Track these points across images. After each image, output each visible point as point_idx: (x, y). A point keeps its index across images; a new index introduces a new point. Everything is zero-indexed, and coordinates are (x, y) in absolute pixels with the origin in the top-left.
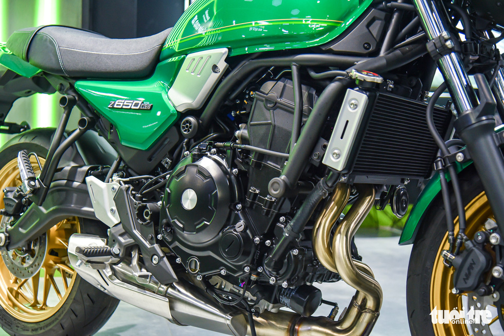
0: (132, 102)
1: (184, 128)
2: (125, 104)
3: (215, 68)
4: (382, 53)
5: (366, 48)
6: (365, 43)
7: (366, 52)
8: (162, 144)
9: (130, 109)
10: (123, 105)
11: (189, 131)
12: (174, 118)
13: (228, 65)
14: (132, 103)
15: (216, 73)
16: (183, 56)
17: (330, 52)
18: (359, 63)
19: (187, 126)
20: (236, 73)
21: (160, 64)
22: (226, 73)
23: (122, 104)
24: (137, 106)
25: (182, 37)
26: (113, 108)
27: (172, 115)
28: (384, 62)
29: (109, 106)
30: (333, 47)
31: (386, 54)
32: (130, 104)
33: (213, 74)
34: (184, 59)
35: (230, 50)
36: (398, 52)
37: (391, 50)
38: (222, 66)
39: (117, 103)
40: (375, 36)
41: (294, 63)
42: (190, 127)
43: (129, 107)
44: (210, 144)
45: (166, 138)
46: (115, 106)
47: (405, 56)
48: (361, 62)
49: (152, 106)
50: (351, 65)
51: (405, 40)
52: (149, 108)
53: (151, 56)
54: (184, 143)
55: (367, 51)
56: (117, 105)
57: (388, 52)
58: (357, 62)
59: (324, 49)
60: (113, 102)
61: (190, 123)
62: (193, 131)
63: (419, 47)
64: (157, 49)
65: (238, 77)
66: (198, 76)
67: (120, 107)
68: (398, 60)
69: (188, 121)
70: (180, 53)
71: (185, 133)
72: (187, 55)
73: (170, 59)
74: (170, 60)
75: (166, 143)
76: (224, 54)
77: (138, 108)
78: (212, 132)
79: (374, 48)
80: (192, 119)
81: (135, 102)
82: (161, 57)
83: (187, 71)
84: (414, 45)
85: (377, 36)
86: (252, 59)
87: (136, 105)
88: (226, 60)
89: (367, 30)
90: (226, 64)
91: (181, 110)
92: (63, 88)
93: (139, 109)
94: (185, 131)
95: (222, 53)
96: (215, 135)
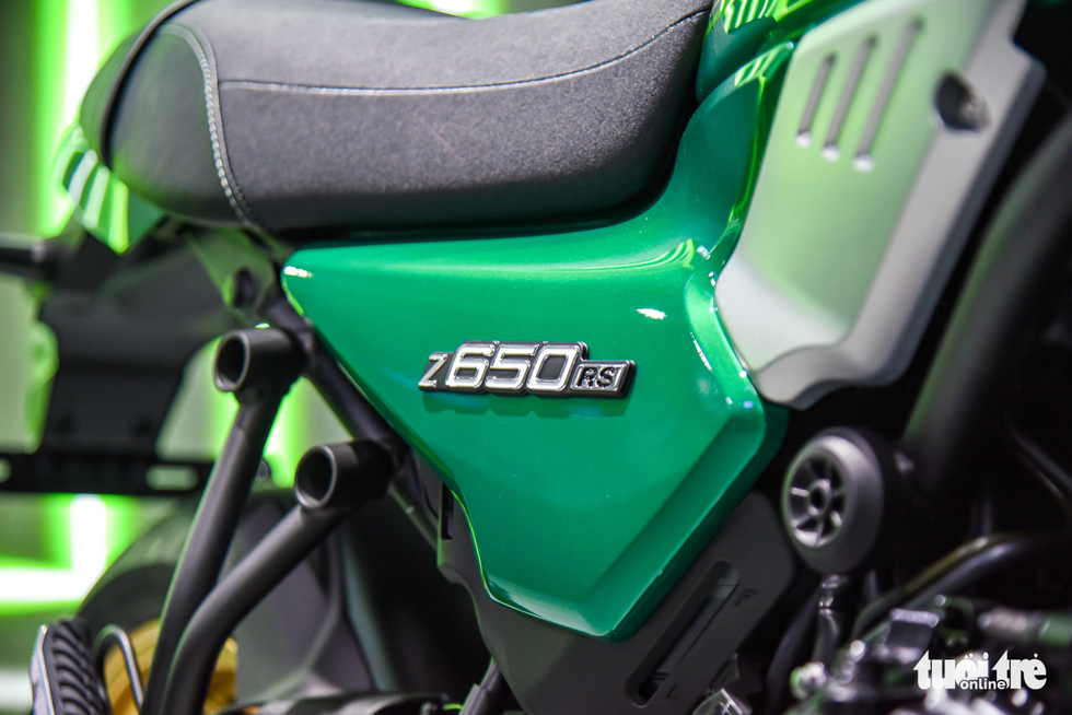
0: (530, 351)
1: (799, 506)
2: (498, 364)
3: (954, 96)
8: (703, 602)
9: (524, 392)
10: (489, 372)
11: (828, 528)
12: (748, 450)
13: (1041, 70)
14: (532, 358)
15: (967, 129)
19: (817, 498)
23: (481, 366)
24: (555, 376)
26: (442, 389)
27: (736, 424)
29: (425, 382)
32: (522, 367)
34: (784, 64)
39: (457, 364)
42: (837, 505)
43: (515, 384)
44: (953, 619)
45: (722, 569)
46: (452, 382)
49: (630, 373)
52: (614, 387)
54: (823, 594)
56: (461, 373)
60: (441, 358)
61: (836, 479)
62: (853, 527)
66: (861, 166)
67: (474, 383)
69: (825, 467)
71: (808, 538)
73: (740, 73)
74: (738, 78)
75: (724, 592)
77: (558, 385)
78: (987, 524)
80: (845, 451)
81: (546, 352)
83: (803, 141)
87: (551, 369)
88: (1022, 35)
90: (1025, 60)
91: (784, 389)
92: (248, 292)
93: (566, 395)
94: (809, 526)
96: (998, 552)
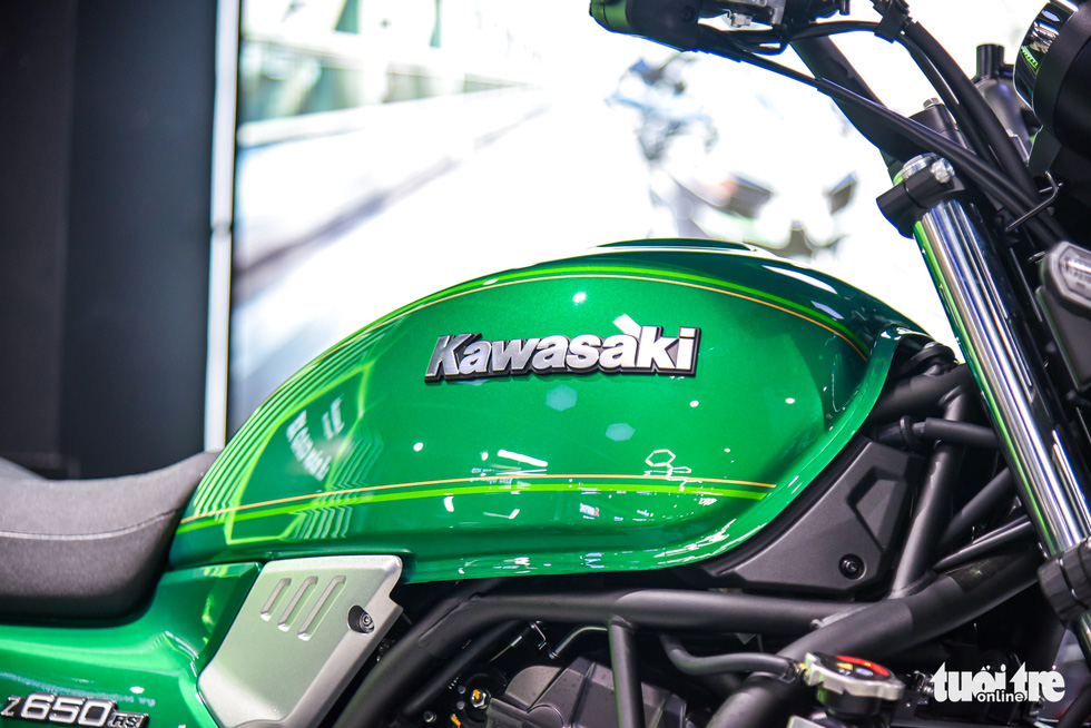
0: (79, 702)
2: (57, 707)
3: (356, 616)
4: (899, 590)
5: (847, 573)
6: (847, 557)
7: (847, 584)
9: (76, 724)
10: (52, 711)
13: (401, 609)
14: (81, 707)
15: (362, 631)
16: (250, 565)
17: (734, 584)
18: (827, 621)
20: (426, 635)
21: (170, 578)
22: (395, 631)
23: (45, 707)
24: (97, 718)
25: (244, 501)
26: (18, 718)
28: (905, 616)
29: (5, 713)
30: (745, 569)
31: (911, 593)
32: (74, 710)
33: (351, 634)
34: (254, 575)
35: (407, 560)
36: (948, 581)
37: (927, 575)
38: (381, 609)
39: (29, 704)
40: (875, 531)
41: (617, 618)
43: (70, 720)
46: (25, 714)
47: (971, 593)
48: (832, 619)
49: (147, 720)
50: (801, 628)
51: (967, 542)
52: (137, 727)
53: (142, 547)
55: (851, 583)
56: (32, 710)
57: (916, 584)
58: (821, 618)
59: (713, 573)
60: (17, 700)
63: (1016, 563)
64: (160, 526)
65: (434, 648)
66: (301, 637)
67: (41, 716)
68: (949, 606)
70: (240, 554)
72: (264, 562)
76: (388, 574)
77: (99, 723)
79: (874, 573)
81: (90, 704)
82: (175, 553)
83: (266, 617)
84: (999, 559)
85: (883, 529)
86: (482, 595)
87: (94, 713)
88: (394, 595)
89: (850, 515)
90: (394, 605)
95: (380, 571)
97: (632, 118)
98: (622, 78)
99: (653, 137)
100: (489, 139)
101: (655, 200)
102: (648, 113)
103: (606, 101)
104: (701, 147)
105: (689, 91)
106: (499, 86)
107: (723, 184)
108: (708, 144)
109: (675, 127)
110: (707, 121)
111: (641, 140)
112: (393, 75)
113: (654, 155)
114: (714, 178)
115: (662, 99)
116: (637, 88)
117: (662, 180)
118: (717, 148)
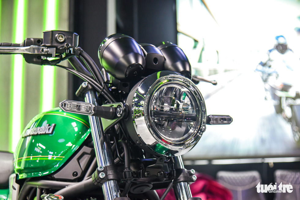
33: (13, 190)
41: (38, 186)
58: (67, 186)
79: (80, 175)
90: (17, 184)
97: (260, 74)
98: (258, 66)
99: (265, 77)
100: (230, 81)
101: (266, 90)
102: (263, 72)
103: (255, 71)
104: (275, 78)
105: (272, 67)
106: (229, 71)
107: (281, 85)
108: (277, 77)
109: (269, 75)
110: (276, 73)
111: (262, 78)
112: (210, 71)
113: (265, 81)
114: (278, 84)
115: (266, 69)
116: (261, 68)
117: (267, 86)
118: (279, 78)
